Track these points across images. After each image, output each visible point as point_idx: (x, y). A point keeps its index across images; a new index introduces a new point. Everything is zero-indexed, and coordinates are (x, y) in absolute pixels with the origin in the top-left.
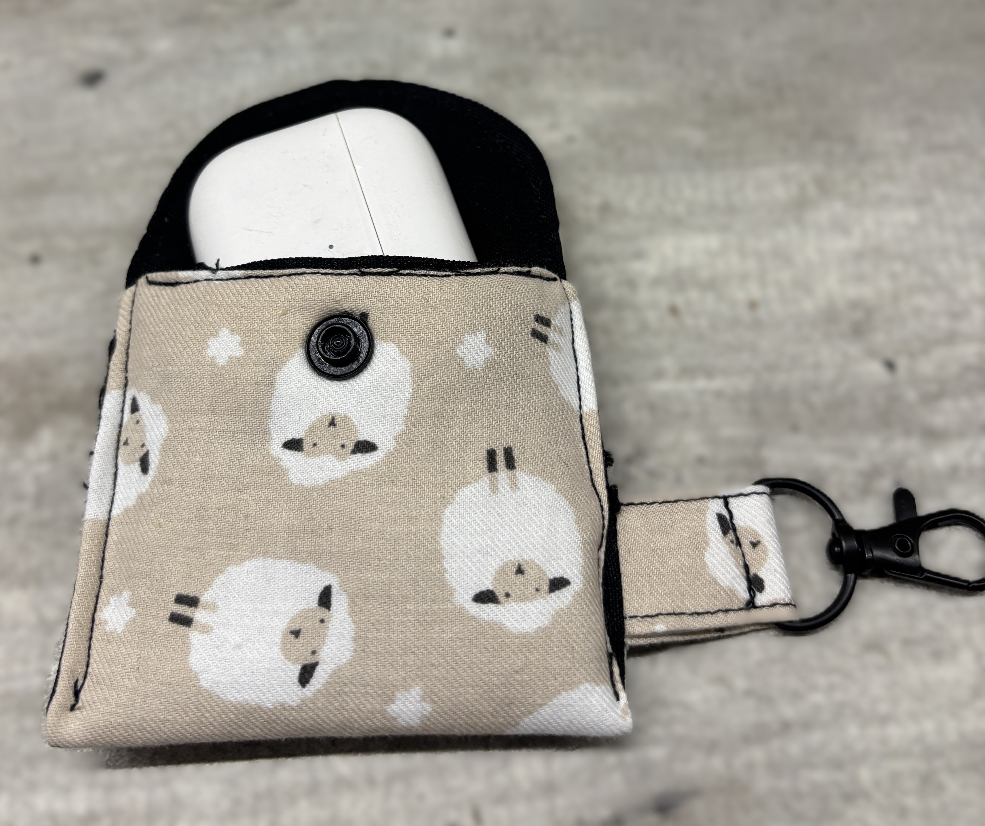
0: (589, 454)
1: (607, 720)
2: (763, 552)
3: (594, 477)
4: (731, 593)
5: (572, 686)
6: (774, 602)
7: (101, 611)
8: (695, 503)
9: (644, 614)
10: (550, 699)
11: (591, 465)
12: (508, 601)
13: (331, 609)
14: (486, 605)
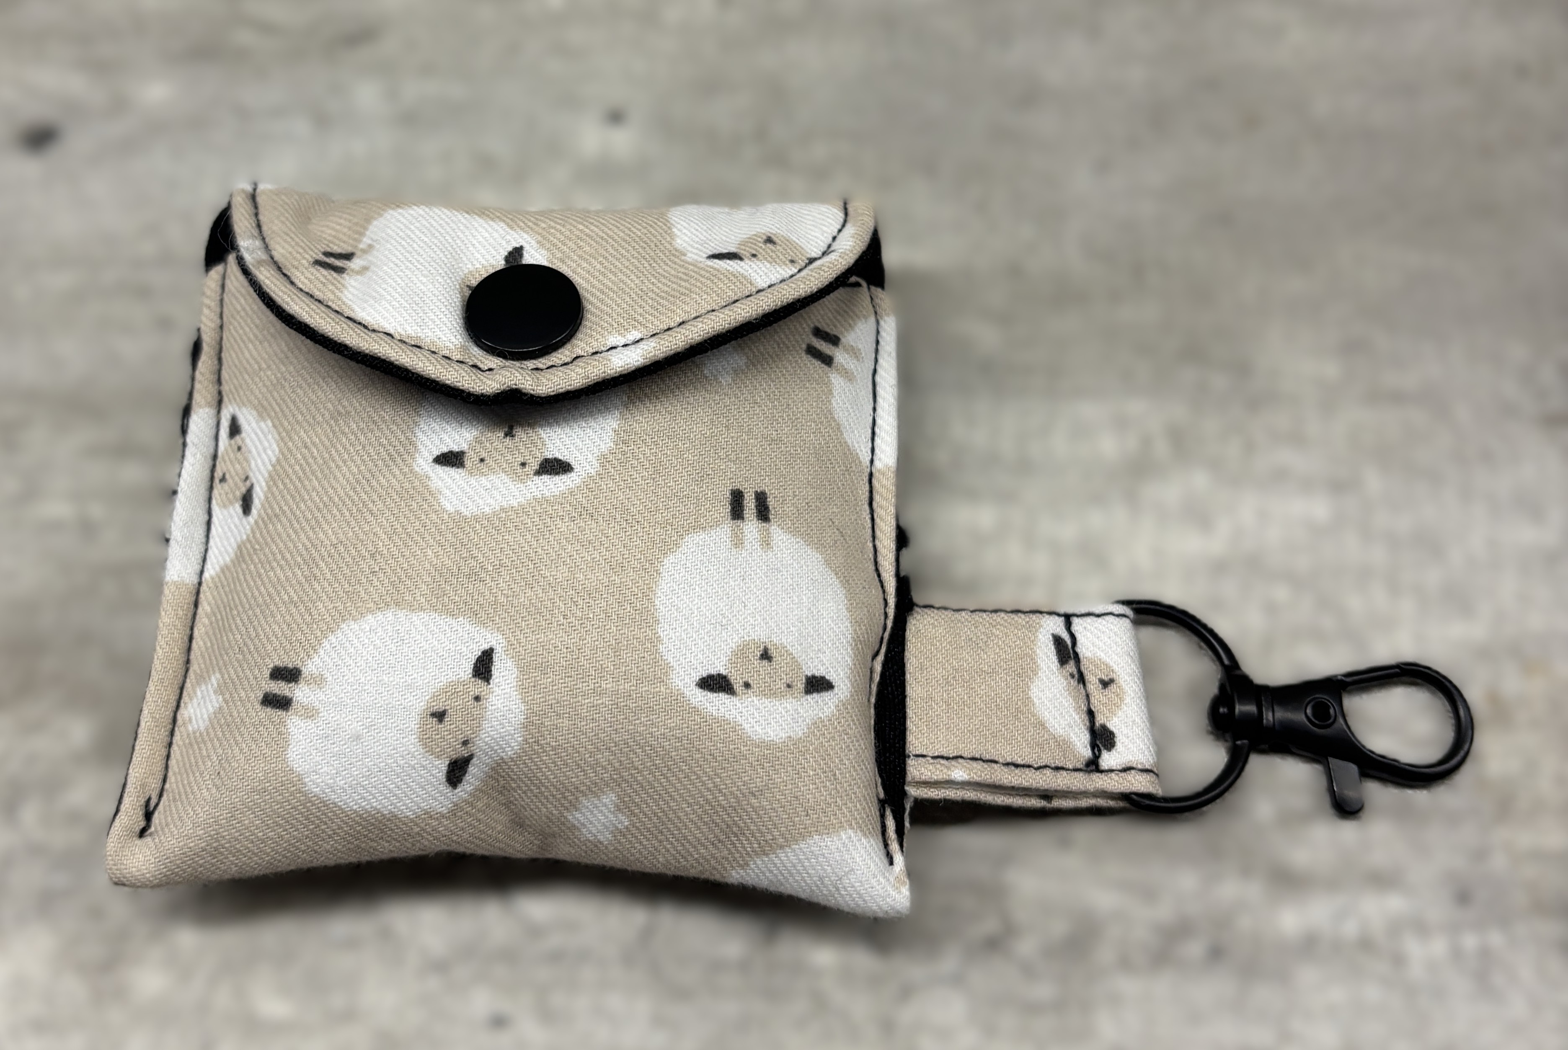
0: (875, 527)
1: (872, 888)
2: (1117, 696)
3: (880, 559)
4: (1063, 745)
5: (827, 829)
6: (1129, 765)
7: (186, 707)
8: (1023, 616)
9: (936, 754)
10: (796, 841)
11: (877, 543)
12: (748, 693)
13: (491, 681)
14: (715, 695)
